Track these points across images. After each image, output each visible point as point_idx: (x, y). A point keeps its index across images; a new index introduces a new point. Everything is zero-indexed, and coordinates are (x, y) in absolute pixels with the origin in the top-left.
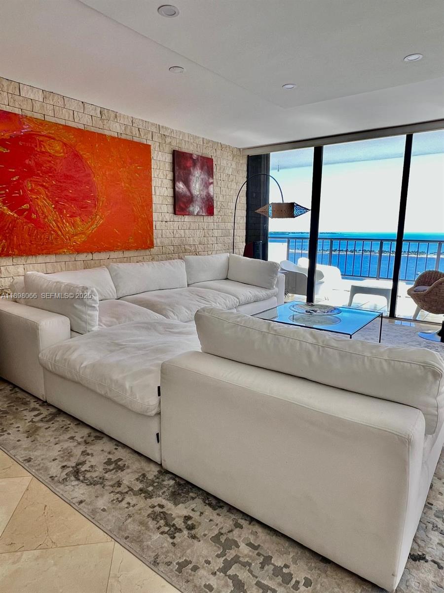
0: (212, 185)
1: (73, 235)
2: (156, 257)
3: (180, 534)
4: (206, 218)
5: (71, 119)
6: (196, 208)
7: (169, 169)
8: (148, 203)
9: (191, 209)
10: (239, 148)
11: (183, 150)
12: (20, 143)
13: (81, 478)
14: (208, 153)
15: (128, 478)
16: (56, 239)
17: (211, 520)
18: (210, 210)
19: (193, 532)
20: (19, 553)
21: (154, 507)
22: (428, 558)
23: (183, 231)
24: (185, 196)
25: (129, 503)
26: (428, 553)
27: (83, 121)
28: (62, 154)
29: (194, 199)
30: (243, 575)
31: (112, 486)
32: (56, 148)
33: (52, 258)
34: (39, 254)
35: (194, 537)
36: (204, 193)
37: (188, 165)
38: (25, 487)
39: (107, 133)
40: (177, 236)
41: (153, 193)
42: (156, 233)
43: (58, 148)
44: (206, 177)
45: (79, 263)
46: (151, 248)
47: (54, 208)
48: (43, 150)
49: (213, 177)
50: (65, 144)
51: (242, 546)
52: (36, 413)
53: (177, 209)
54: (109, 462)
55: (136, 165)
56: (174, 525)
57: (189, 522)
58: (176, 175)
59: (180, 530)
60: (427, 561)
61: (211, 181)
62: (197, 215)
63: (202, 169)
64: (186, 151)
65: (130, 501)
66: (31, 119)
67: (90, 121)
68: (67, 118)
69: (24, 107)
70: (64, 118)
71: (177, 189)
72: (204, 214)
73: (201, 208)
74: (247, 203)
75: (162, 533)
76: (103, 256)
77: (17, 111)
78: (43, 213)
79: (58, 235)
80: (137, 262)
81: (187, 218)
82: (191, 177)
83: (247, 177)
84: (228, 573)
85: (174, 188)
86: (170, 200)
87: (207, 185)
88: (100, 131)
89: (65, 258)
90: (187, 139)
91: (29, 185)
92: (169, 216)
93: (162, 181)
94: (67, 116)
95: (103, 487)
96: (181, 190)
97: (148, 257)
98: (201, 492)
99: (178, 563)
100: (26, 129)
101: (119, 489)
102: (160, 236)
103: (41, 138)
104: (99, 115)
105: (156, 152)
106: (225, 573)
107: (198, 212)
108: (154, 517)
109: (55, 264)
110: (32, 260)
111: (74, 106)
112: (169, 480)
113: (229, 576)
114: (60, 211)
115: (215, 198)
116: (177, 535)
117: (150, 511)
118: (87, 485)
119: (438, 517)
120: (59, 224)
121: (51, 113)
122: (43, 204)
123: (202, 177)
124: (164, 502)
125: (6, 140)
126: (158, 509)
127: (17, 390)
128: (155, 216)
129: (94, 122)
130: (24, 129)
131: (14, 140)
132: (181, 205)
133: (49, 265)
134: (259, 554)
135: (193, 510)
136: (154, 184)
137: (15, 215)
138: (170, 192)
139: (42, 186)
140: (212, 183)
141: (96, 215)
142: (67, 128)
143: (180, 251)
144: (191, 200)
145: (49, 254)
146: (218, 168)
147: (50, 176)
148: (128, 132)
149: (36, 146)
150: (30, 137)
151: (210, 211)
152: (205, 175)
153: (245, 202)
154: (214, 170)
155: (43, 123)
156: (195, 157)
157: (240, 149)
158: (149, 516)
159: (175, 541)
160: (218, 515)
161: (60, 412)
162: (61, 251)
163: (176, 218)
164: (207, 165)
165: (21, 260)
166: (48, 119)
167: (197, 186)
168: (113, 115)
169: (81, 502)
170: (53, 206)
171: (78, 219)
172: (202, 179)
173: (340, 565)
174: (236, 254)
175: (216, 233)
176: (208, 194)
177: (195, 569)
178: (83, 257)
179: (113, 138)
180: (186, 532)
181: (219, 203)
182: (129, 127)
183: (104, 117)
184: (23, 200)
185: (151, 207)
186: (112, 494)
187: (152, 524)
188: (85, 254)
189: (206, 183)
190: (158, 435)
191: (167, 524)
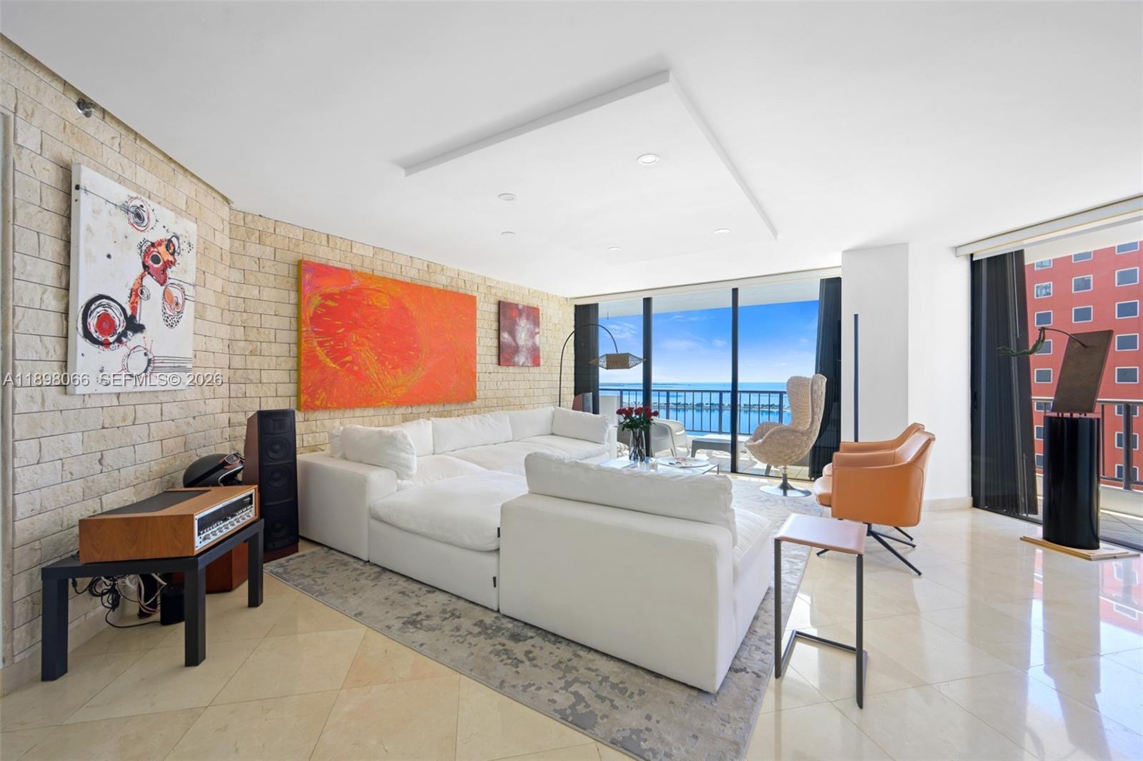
0: (538, 335)
1: (394, 388)
2: (478, 410)
3: (522, 665)
4: (531, 369)
5: (399, 273)
6: (521, 359)
7: (494, 320)
8: (471, 354)
9: (516, 359)
10: (565, 296)
11: (509, 301)
12: (349, 297)
13: (419, 626)
14: (534, 303)
15: (466, 623)
16: (376, 391)
17: (551, 653)
18: (535, 360)
19: (535, 662)
20: (369, 687)
21: (495, 645)
22: (748, 670)
23: (507, 383)
24: (510, 346)
25: (470, 644)
26: (749, 666)
27: (410, 275)
28: (389, 307)
29: (520, 349)
30: (584, 691)
31: (452, 631)
32: (383, 301)
33: (370, 411)
34: (358, 407)
35: (535, 666)
36: (530, 343)
37: (514, 315)
38: (362, 637)
39: (433, 285)
40: (501, 388)
41: (477, 343)
42: (480, 386)
43: (385, 301)
44: (532, 327)
45: (397, 417)
46: (473, 400)
47: (377, 360)
48: (370, 303)
49: (539, 327)
50: (392, 297)
51: (582, 670)
52: (358, 572)
53: (501, 360)
54: (444, 611)
55: (461, 316)
56: (516, 658)
57: (531, 655)
58: (501, 325)
59: (522, 662)
60: (748, 673)
61: (537, 330)
62: (523, 366)
63: (528, 319)
64: (512, 301)
65: (471, 642)
66: (361, 274)
67: (417, 274)
68: (394, 272)
69: (354, 263)
70: (392, 271)
71: (502, 339)
72: (529, 365)
73: (527, 359)
74: (575, 353)
75: (506, 664)
76: (422, 409)
77: (348, 267)
78: (365, 365)
79: (379, 388)
80: (458, 416)
81: (511, 369)
82: (516, 327)
83: (575, 326)
84: (569, 690)
85: (499, 339)
86: (494, 351)
87: (533, 335)
88: (427, 284)
89: (384, 411)
90: (513, 290)
91: (354, 337)
92: (493, 367)
93: (486, 332)
94: (395, 270)
95: (442, 632)
96: (506, 340)
97: (469, 411)
98: (540, 631)
99: (522, 686)
100: (356, 284)
101: (458, 633)
102: (483, 389)
103: (369, 292)
104: (426, 269)
105: (481, 303)
106: (567, 691)
107: (524, 363)
108: (498, 654)
109: (373, 418)
110: (349, 413)
111: (402, 261)
112: (507, 623)
113: (571, 693)
114: (383, 363)
115: (541, 348)
116: (519, 665)
117: (491, 648)
118: (426, 631)
119: (761, 641)
120: (380, 376)
121: (380, 268)
122: (367, 356)
123: (528, 326)
124: (505, 641)
125: (336, 294)
126: (500, 648)
127: (333, 552)
128: (479, 368)
129: (421, 275)
130: (353, 283)
131: (343, 294)
132: (504, 355)
133: (366, 419)
134: (597, 675)
135: (533, 646)
136: (478, 334)
137: (338, 367)
138: (494, 343)
139: (367, 338)
140: (538, 333)
141: (419, 366)
142: (395, 282)
143: (504, 403)
144: (516, 350)
145: (368, 407)
146: (544, 318)
147: (375, 328)
148: (454, 284)
149: (364, 299)
150: (358, 291)
151: (536, 362)
152: (530, 324)
153: (573, 352)
154: (541, 320)
155: (372, 277)
156: (520, 307)
157: (566, 299)
158: (491, 653)
159: (518, 669)
160: (558, 648)
161: (385, 569)
162: (381, 403)
163: (502, 369)
164: (533, 314)
165: (338, 414)
166: (376, 273)
167: (523, 336)
168: (440, 268)
169: (422, 645)
170: (376, 358)
171: (400, 371)
172: (528, 329)
173: (668, 676)
174: (563, 407)
175: (543, 385)
176: (534, 344)
177: (539, 688)
178: (402, 410)
179: (439, 290)
180: (527, 663)
181: (545, 353)
182: (455, 279)
183: (431, 270)
184: (346, 352)
185: (475, 358)
186: (452, 638)
187: (495, 659)
188: (404, 408)
189: (532, 333)
190: (495, 579)
191: (509, 658)
